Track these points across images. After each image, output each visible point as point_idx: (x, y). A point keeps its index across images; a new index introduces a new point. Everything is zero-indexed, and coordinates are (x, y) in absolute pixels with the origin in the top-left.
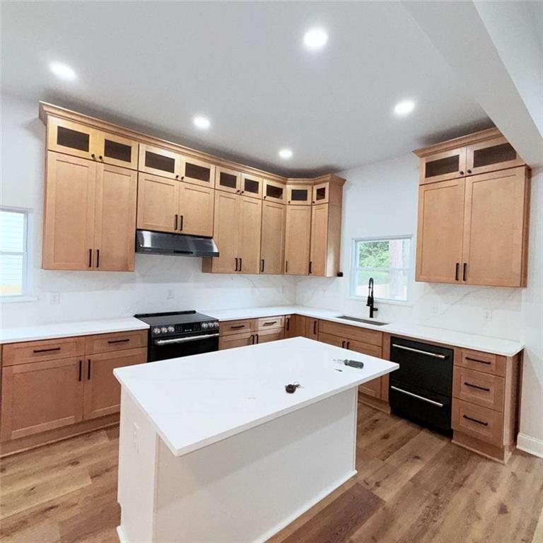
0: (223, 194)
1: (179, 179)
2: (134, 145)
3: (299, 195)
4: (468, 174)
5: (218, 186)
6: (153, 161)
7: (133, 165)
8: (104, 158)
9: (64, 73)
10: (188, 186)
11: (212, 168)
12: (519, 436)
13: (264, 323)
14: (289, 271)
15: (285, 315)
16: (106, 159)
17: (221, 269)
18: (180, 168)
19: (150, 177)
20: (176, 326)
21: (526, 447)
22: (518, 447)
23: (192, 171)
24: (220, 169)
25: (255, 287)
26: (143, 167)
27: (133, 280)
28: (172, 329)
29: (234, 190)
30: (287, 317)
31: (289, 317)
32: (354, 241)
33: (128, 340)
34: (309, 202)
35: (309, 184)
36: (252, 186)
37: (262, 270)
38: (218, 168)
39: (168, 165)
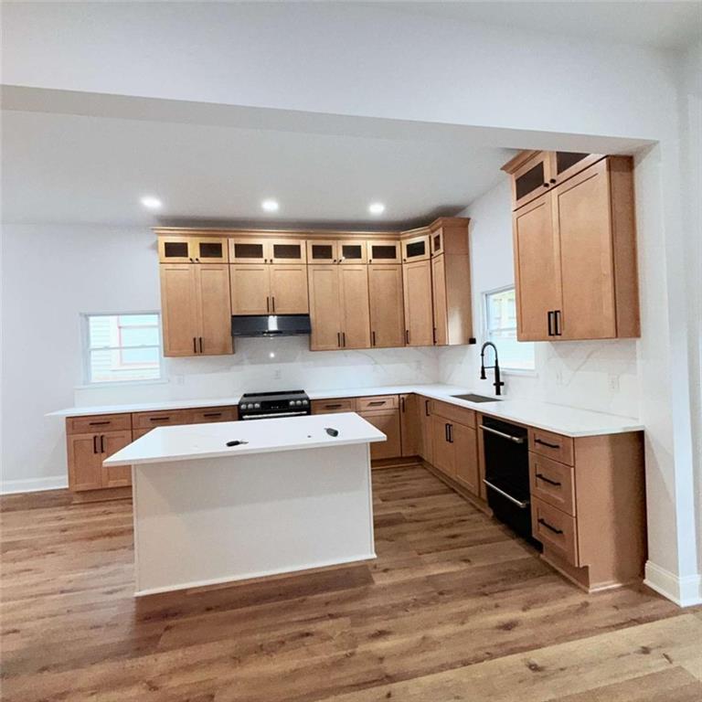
0: (317, 267)
1: (268, 261)
2: (223, 241)
3: (415, 250)
4: (553, 185)
5: (311, 260)
6: (243, 251)
7: (224, 259)
8: (200, 259)
9: (152, 204)
10: (278, 267)
11: (302, 243)
12: (648, 565)
13: (369, 402)
14: (412, 343)
15: (399, 395)
16: (203, 260)
17: (321, 346)
18: (268, 252)
19: (239, 267)
20: (263, 404)
21: (657, 584)
22: (646, 582)
23: (280, 251)
24: (311, 243)
25: (376, 363)
26: (233, 259)
27: (240, 363)
28: (257, 405)
29: (330, 261)
30: (401, 396)
31: (405, 396)
32: (484, 296)
33: (220, 414)
34: (427, 255)
35: (426, 234)
36: (354, 252)
37: (374, 344)
38: (309, 241)
39: (256, 251)
